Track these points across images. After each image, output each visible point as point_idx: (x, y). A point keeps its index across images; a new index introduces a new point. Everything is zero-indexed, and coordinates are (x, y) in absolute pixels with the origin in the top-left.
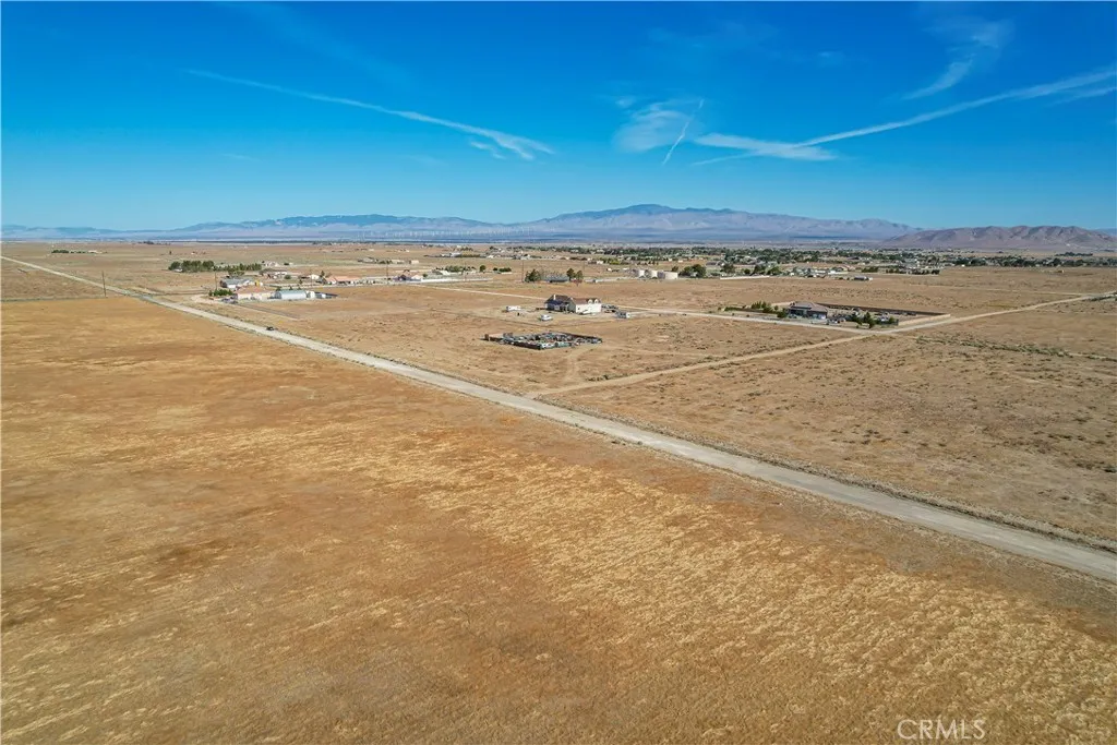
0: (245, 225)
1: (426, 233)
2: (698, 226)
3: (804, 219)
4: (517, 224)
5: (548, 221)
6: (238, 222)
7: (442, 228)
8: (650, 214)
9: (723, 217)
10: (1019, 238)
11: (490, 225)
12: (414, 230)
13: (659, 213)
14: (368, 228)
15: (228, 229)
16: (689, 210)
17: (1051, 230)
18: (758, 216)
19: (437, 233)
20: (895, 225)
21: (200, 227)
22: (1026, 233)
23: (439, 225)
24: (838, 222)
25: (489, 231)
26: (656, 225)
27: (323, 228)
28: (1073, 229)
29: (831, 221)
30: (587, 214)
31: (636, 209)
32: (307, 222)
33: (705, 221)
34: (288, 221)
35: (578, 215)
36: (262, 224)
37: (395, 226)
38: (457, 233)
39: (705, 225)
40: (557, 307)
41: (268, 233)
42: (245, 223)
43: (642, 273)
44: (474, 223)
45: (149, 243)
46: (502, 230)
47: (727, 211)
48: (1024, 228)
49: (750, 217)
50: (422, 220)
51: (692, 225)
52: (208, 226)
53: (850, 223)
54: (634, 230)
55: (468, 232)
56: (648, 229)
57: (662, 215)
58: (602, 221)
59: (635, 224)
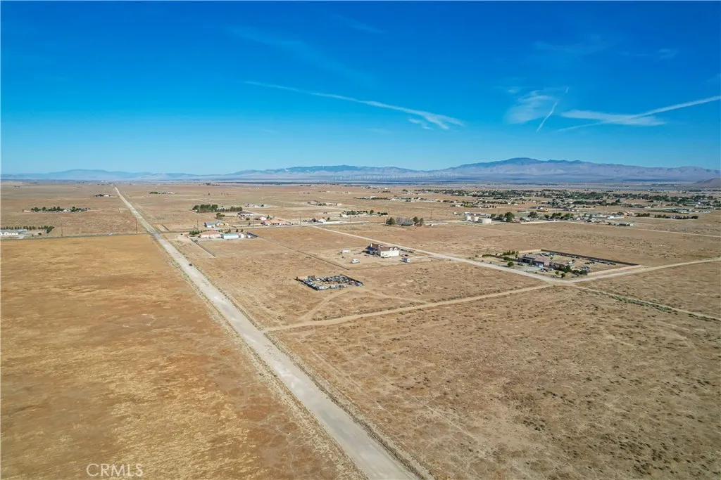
1: (374, 177)
2: (556, 173)
5: (454, 168)
6: (264, 169)
8: (523, 164)
9: (572, 168)
11: (416, 172)
14: (339, 173)
15: (258, 174)
16: (550, 161)
18: (600, 165)
19: (381, 177)
21: (242, 173)
23: (383, 172)
25: (415, 175)
26: (527, 171)
27: (312, 174)
30: (481, 164)
32: (304, 169)
33: (562, 169)
34: (293, 170)
35: (473, 165)
37: (356, 172)
38: (394, 177)
39: (562, 171)
41: (281, 177)
42: (268, 170)
43: (469, 218)
44: (405, 171)
45: (208, 184)
46: (423, 175)
47: (577, 162)
49: (593, 165)
50: (372, 169)
51: (552, 172)
52: (247, 172)
54: (511, 175)
55: (401, 177)
56: (521, 174)
57: (531, 165)
58: (489, 169)
59: (512, 171)
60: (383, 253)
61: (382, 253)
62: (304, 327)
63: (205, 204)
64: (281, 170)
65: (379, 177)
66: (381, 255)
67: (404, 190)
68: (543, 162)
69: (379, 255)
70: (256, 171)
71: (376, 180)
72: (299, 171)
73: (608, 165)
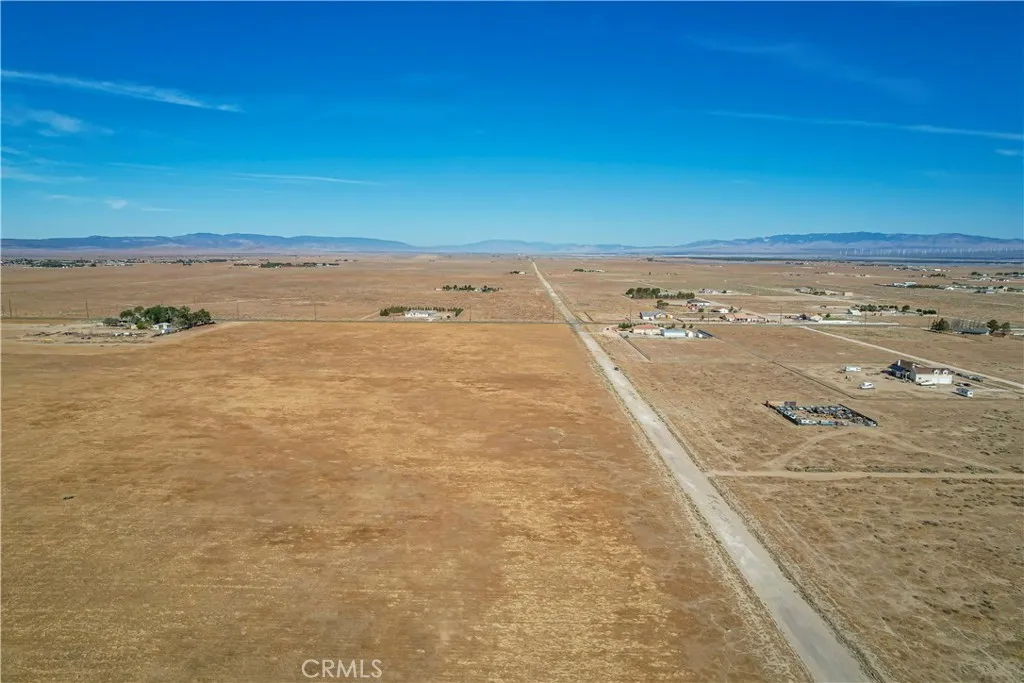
0: (737, 242)
1: (917, 251)
6: (731, 239)
7: (937, 245)
11: (1003, 241)
14: (852, 245)
15: (721, 245)
19: (930, 250)
21: (698, 244)
23: (934, 242)
25: (1000, 248)
27: (807, 246)
32: (793, 239)
34: (775, 239)
36: (751, 241)
37: (883, 243)
38: (955, 250)
41: (756, 250)
42: (736, 240)
44: (980, 239)
45: (650, 260)
46: (1018, 247)
50: (914, 237)
52: (706, 242)
55: (969, 250)
60: (920, 378)
61: (918, 376)
62: (770, 478)
63: (644, 287)
64: (760, 240)
65: (925, 252)
66: (917, 380)
67: (974, 274)
69: (913, 381)
70: (718, 242)
71: (919, 255)
72: (785, 242)
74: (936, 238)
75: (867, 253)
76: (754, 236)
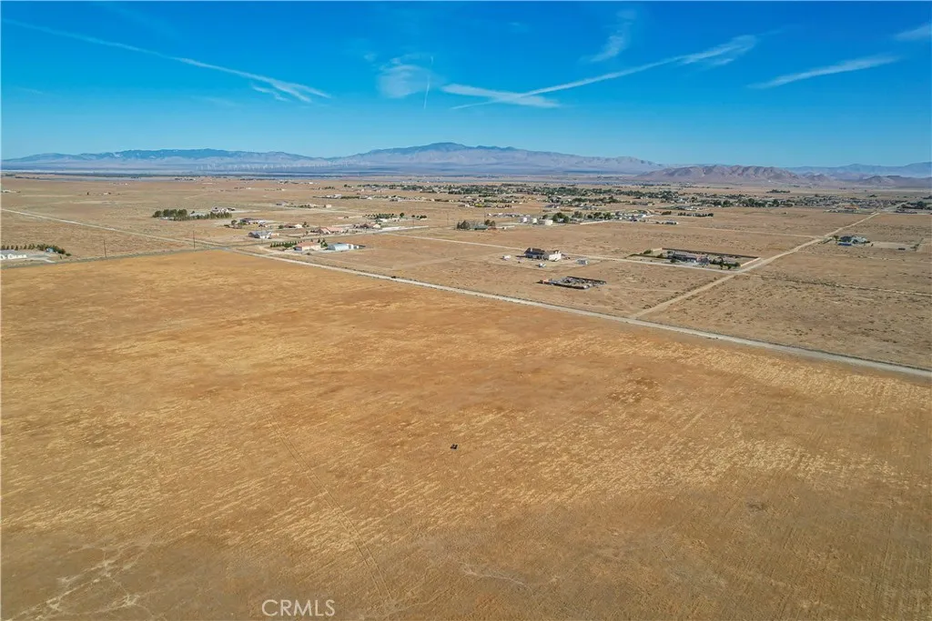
0: (82, 157)
1: (254, 166)
2: (489, 161)
3: (572, 156)
4: (335, 158)
5: (362, 155)
7: (269, 161)
8: (448, 150)
9: (508, 154)
10: (736, 175)
11: (311, 159)
12: (245, 163)
13: (455, 150)
14: (201, 161)
15: (67, 160)
16: (480, 147)
17: (757, 169)
18: (536, 153)
20: (642, 162)
22: (740, 171)
23: (267, 159)
24: (598, 159)
25: (308, 164)
26: (454, 160)
27: (159, 161)
28: (772, 169)
29: (594, 158)
30: (395, 150)
31: (436, 147)
32: (145, 155)
33: (495, 158)
34: (127, 154)
35: (388, 151)
36: (101, 156)
37: (228, 159)
39: (495, 161)
40: (535, 256)
41: (106, 165)
42: (86, 155)
43: (525, 219)
44: (297, 157)
46: (324, 164)
47: (509, 149)
48: (739, 167)
49: (531, 154)
50: (251, 154)
51: (484, 161)
52: (45, 156)
53: (607, 160)
54: (436, 164)
55: (294, 166)
56: (449, 164)
57: (458, 153)
58: (409, 156)
59: (436, 158)
64: (109, 155)
65: (265, 166)
68: (471, 148)
70: (62, 156)
71: (261, 170)
73: (545, 153)
74: (267, 155)
75: (219, 169)
76: (104, 151)
